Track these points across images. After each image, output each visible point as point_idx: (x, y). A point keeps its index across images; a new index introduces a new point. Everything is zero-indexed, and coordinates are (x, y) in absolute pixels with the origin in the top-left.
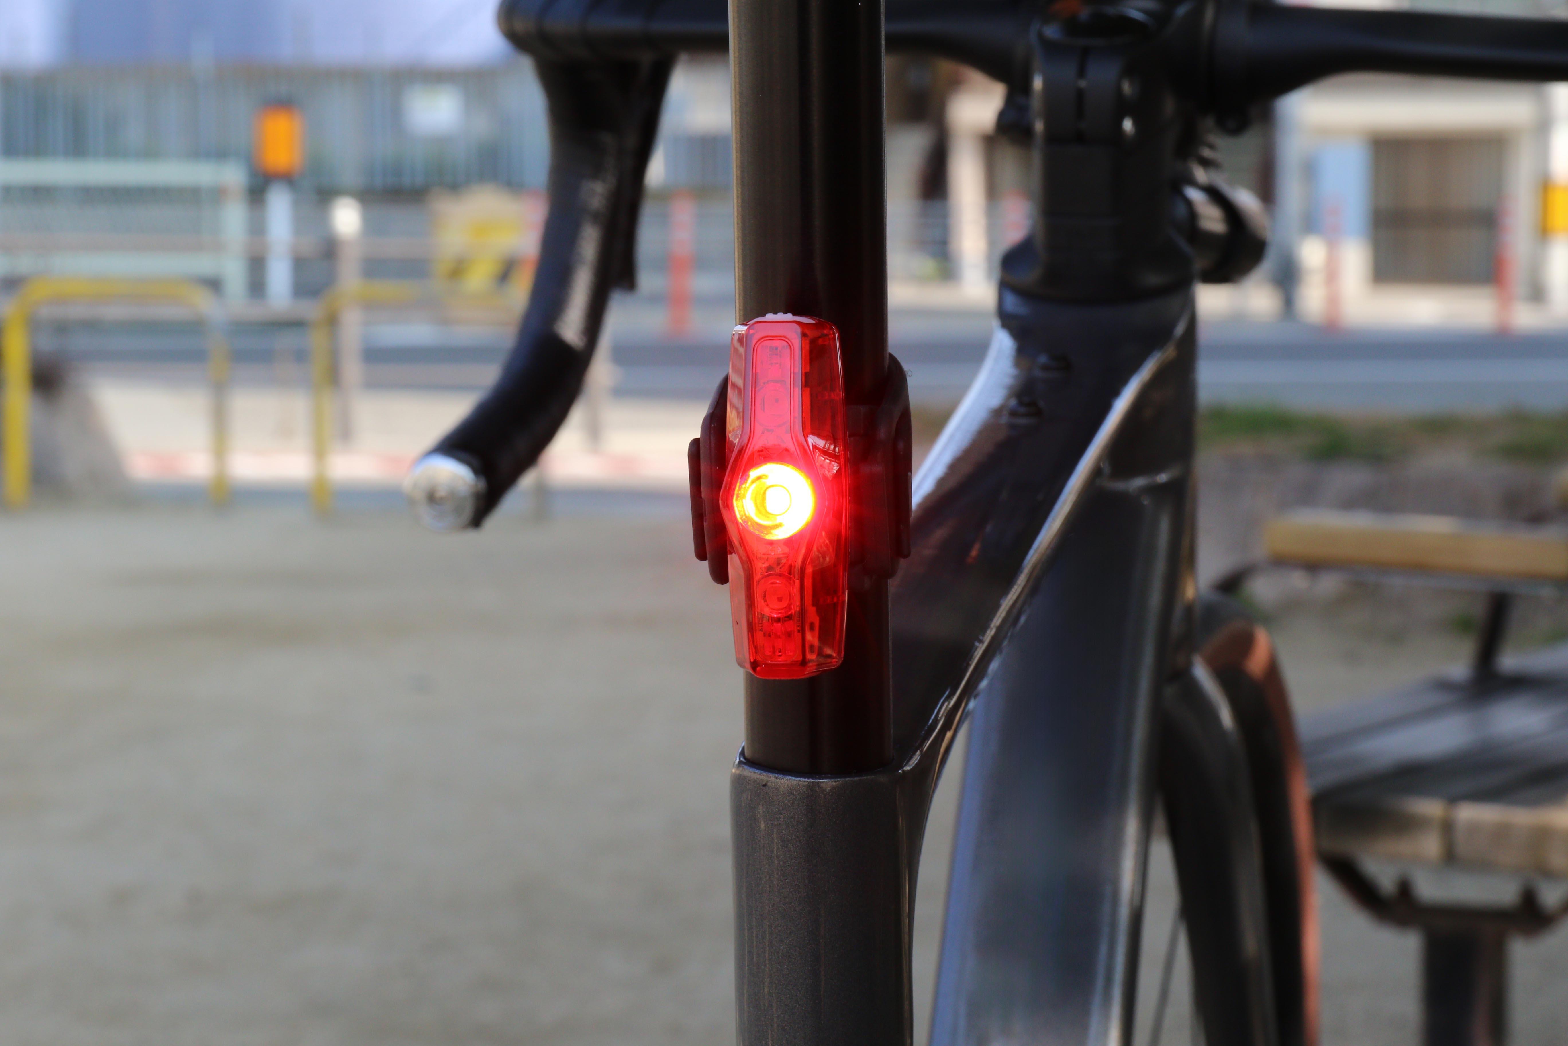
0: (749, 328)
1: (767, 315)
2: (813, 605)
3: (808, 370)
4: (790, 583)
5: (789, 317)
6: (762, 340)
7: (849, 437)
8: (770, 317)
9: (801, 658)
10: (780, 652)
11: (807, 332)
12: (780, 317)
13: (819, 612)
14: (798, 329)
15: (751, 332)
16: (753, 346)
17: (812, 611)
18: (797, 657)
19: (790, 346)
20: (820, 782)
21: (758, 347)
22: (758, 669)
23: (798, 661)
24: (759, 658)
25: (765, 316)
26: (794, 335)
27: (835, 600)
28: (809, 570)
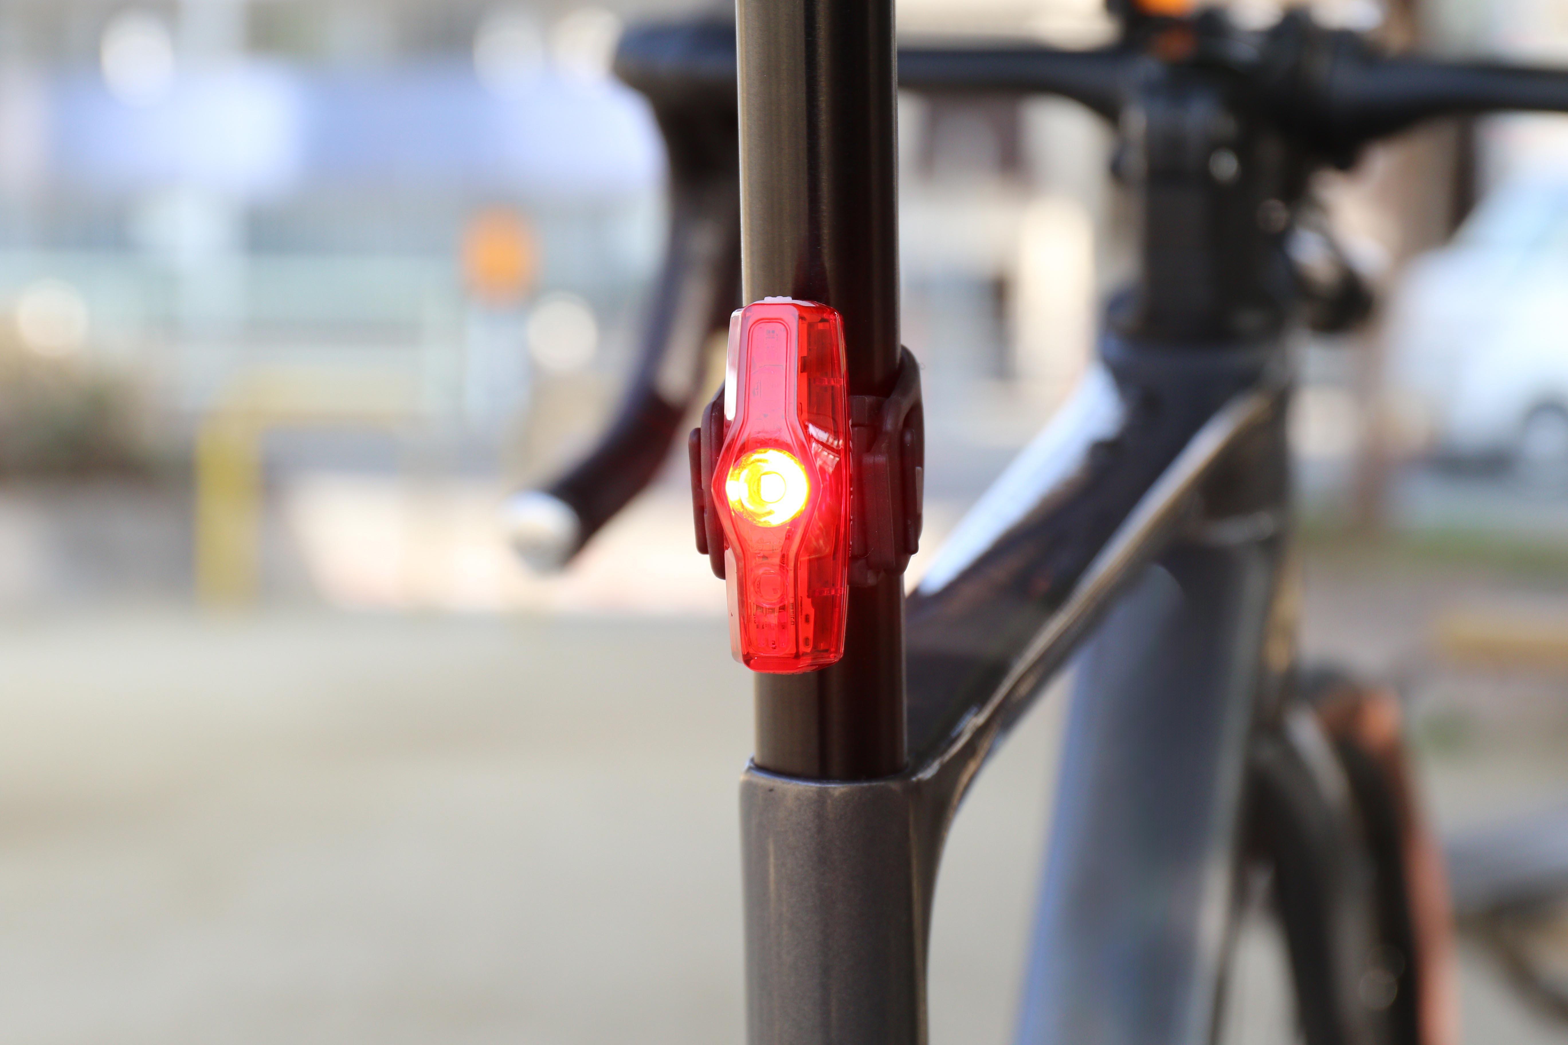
0: (745, 310)
1: (766, 298)
2: (808, 597)
3: (805, 354)
4: (783, 573)
5: (789, 300)
6: (759, 323)
7: (851, 427)
8: (768, 300)
9: (794, 651)
10: (773, 644)
11: (805, 315)
12: (779, 299)
13: (814, 604)
14: (796, 312)
15: (748, 314)
16: (748, 329)
17: (807, 602)
18: (790, 649)
19: (787, 330)
20: (828, 788)
21: (754, 329)
22: (752, 662)
23: (791, 654)
24: (751, 651)
25: (764, 299)
26: (792, 317)
27: (833, 593)
28: (804, 558)
